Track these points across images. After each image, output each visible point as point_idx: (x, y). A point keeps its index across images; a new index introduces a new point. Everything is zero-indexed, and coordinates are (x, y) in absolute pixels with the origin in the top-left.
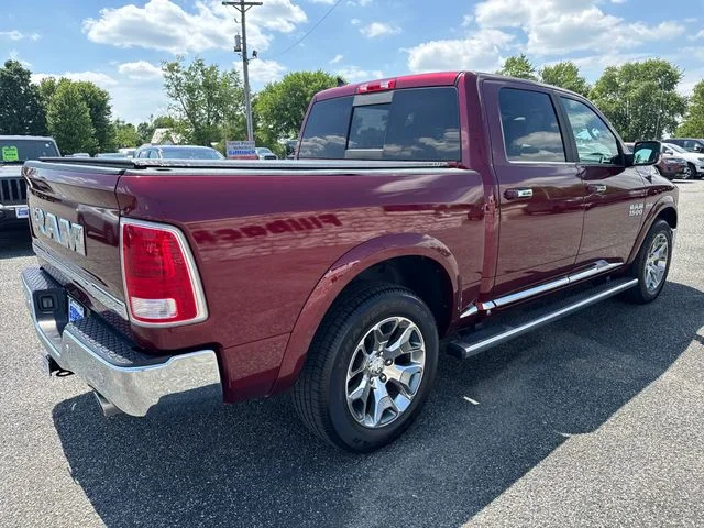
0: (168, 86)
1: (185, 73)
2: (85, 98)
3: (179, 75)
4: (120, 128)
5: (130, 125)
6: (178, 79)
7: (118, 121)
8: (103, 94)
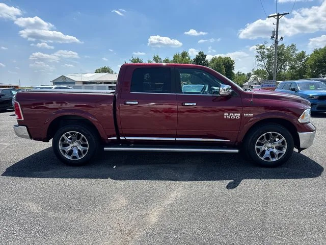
0: (257, 56)
1: (267, 49)
2: (224, 64)
3: (265, 50)
4: (239, 75)
5: (243, 74)
6: (264, 52)
7: (239, 73)
8: (232, 62)
